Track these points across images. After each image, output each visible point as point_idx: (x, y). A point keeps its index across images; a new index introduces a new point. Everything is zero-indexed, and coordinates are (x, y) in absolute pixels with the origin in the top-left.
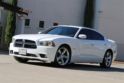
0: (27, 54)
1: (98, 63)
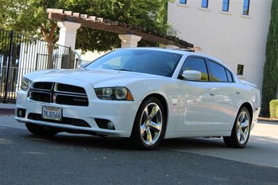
1: (220, 137)
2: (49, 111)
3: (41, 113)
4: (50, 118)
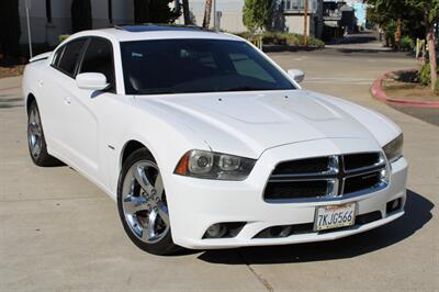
2: (330, 213)
3: (312, 221)
4: (333, 226)
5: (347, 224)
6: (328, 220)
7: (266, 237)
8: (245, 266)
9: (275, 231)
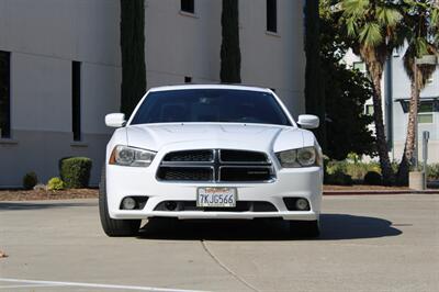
0: (238, 203)
2: (211, 195)
3: (195, 199)
4: (214, 205)
5: (227, 205)
6: (209, 199)
7: (163, 210)
8: (199, 242)
9: (170, 205)
